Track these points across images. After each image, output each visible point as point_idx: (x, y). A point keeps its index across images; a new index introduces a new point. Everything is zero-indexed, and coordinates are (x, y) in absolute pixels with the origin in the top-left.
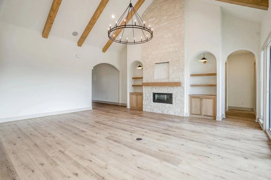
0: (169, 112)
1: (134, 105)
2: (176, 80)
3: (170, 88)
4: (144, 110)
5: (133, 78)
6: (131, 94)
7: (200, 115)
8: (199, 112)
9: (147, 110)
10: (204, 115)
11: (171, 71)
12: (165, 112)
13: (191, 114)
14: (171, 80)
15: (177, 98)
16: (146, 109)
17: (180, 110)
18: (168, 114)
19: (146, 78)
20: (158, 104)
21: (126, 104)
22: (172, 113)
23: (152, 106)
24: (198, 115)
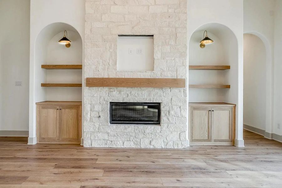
0: (153, 143)
1: (52, 133)
2: (169, 75)
3: (157, 90)
4: (86, 144)
5: (43, 67)
6: (43, 105)
7: (209, 140)
8: (207, 136)
9: (95, 145)
10: (215, 141)
11: (157, 55)
12: (145, 144)
13: (192, 140)
14: (157, 74)
15: (172, 112)
16: (93, 143)
17: (178, 136)
18: (152, 147)
19: (93, 67)
20: (126, 129)
21: (27, 132)
22: (159, 144)
23: (112, 133)
24: (205, 140)
